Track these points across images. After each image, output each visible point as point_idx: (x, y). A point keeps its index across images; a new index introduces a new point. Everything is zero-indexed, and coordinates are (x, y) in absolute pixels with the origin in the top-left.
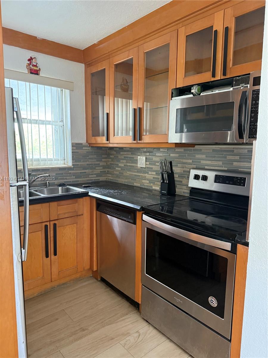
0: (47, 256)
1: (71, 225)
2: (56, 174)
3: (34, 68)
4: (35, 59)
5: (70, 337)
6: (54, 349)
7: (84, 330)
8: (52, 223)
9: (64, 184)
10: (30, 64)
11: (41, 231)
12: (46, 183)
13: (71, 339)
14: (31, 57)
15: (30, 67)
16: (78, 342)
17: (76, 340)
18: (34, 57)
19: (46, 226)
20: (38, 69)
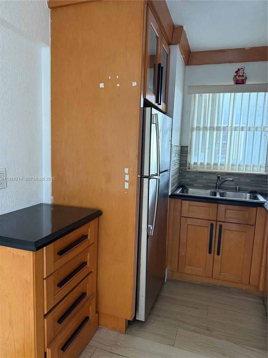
0: (210, 252)
1: (239, 232)
2: (251, 180)
3: (240, 78)
4: (242, 69)
5: (194, 326)
6: (175, 324)
7: (208, 330)
8: (218, 223)
9: (255, 191)
10: (237, 75)
11: (207, 227)
12: (236, 187)
13: (193, 328)
14: (238, 69)
15: (237, 78)
16: (196, 334)
17: (195, 331)
18: (241, 68)
19: (212, 225)
20: (244, 78)
